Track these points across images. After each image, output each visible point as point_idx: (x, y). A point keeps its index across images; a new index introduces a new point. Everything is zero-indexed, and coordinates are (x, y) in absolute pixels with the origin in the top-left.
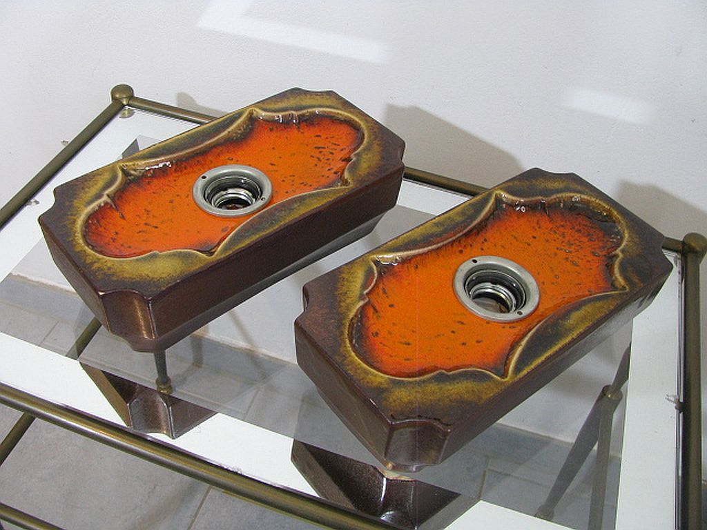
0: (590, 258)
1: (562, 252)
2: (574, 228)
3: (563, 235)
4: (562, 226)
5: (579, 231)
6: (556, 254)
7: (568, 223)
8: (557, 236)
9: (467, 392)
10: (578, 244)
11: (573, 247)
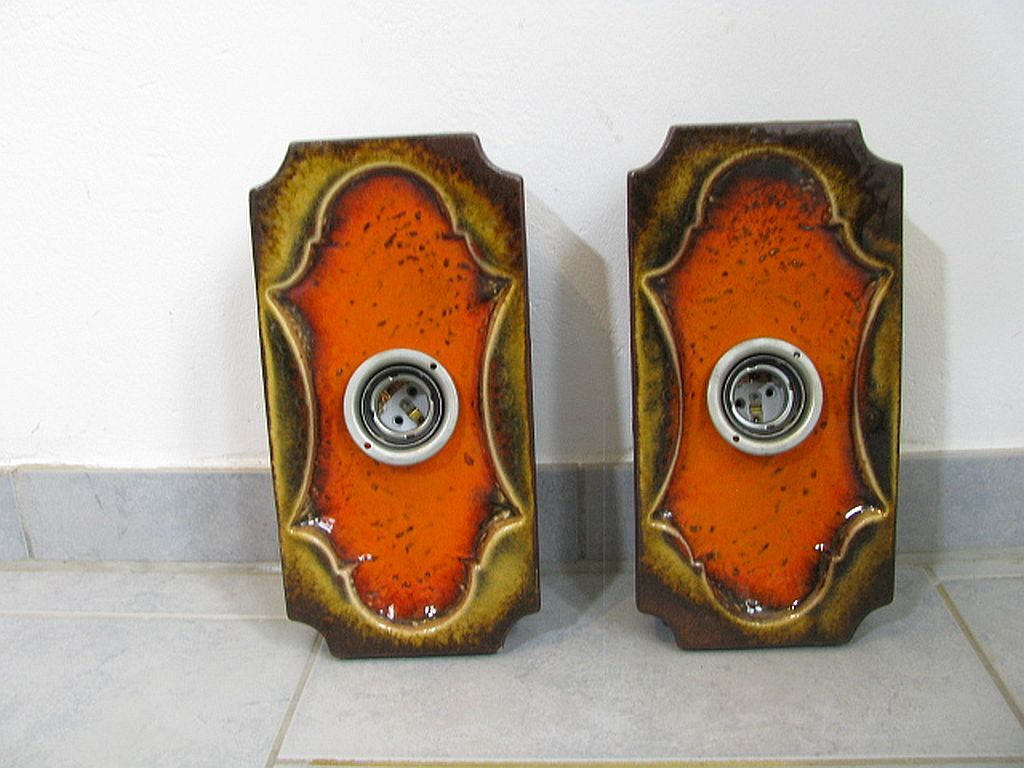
0: (805, 237)
1: (769, 259)
2: (747, 208)
3: (747, 233)
4: (734, 220)
5: (756, 205)
6: (766, 271)
7: (737, 209)
8: (742, 242)
9: (872, 559)
10: (772, 227)
11: (772, 237)
